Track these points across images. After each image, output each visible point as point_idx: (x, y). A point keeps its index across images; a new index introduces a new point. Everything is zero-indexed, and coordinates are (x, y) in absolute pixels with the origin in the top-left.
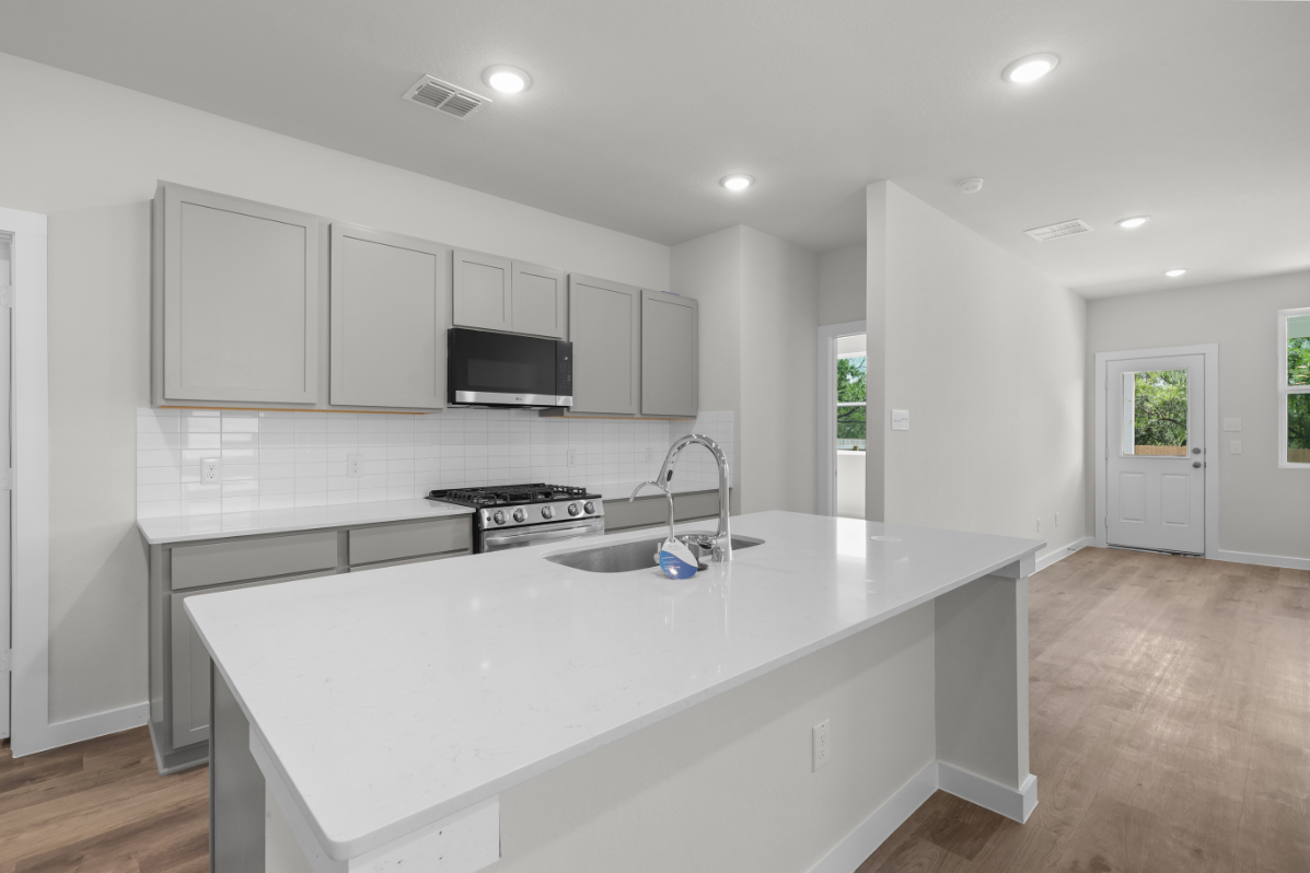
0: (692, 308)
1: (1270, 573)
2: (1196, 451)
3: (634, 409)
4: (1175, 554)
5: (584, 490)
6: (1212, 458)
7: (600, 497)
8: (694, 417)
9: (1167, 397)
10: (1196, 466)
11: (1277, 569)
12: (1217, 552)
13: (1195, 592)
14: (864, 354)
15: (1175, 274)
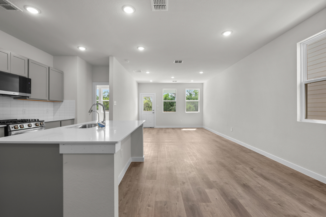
0: (62, 74)
1: (162, 129)
2: (153, 110)
3: (47, 99)
4: (150, 128)
5: (38, 120)
6: (155, 111)
7: (44, 121)
8: (62, 101)
9: (146, 102)
10: (153, 113)
11: (162, 128)
12: (156, 127)
13: (154, 132)
14: (109, 89)
15: (151, 81)
